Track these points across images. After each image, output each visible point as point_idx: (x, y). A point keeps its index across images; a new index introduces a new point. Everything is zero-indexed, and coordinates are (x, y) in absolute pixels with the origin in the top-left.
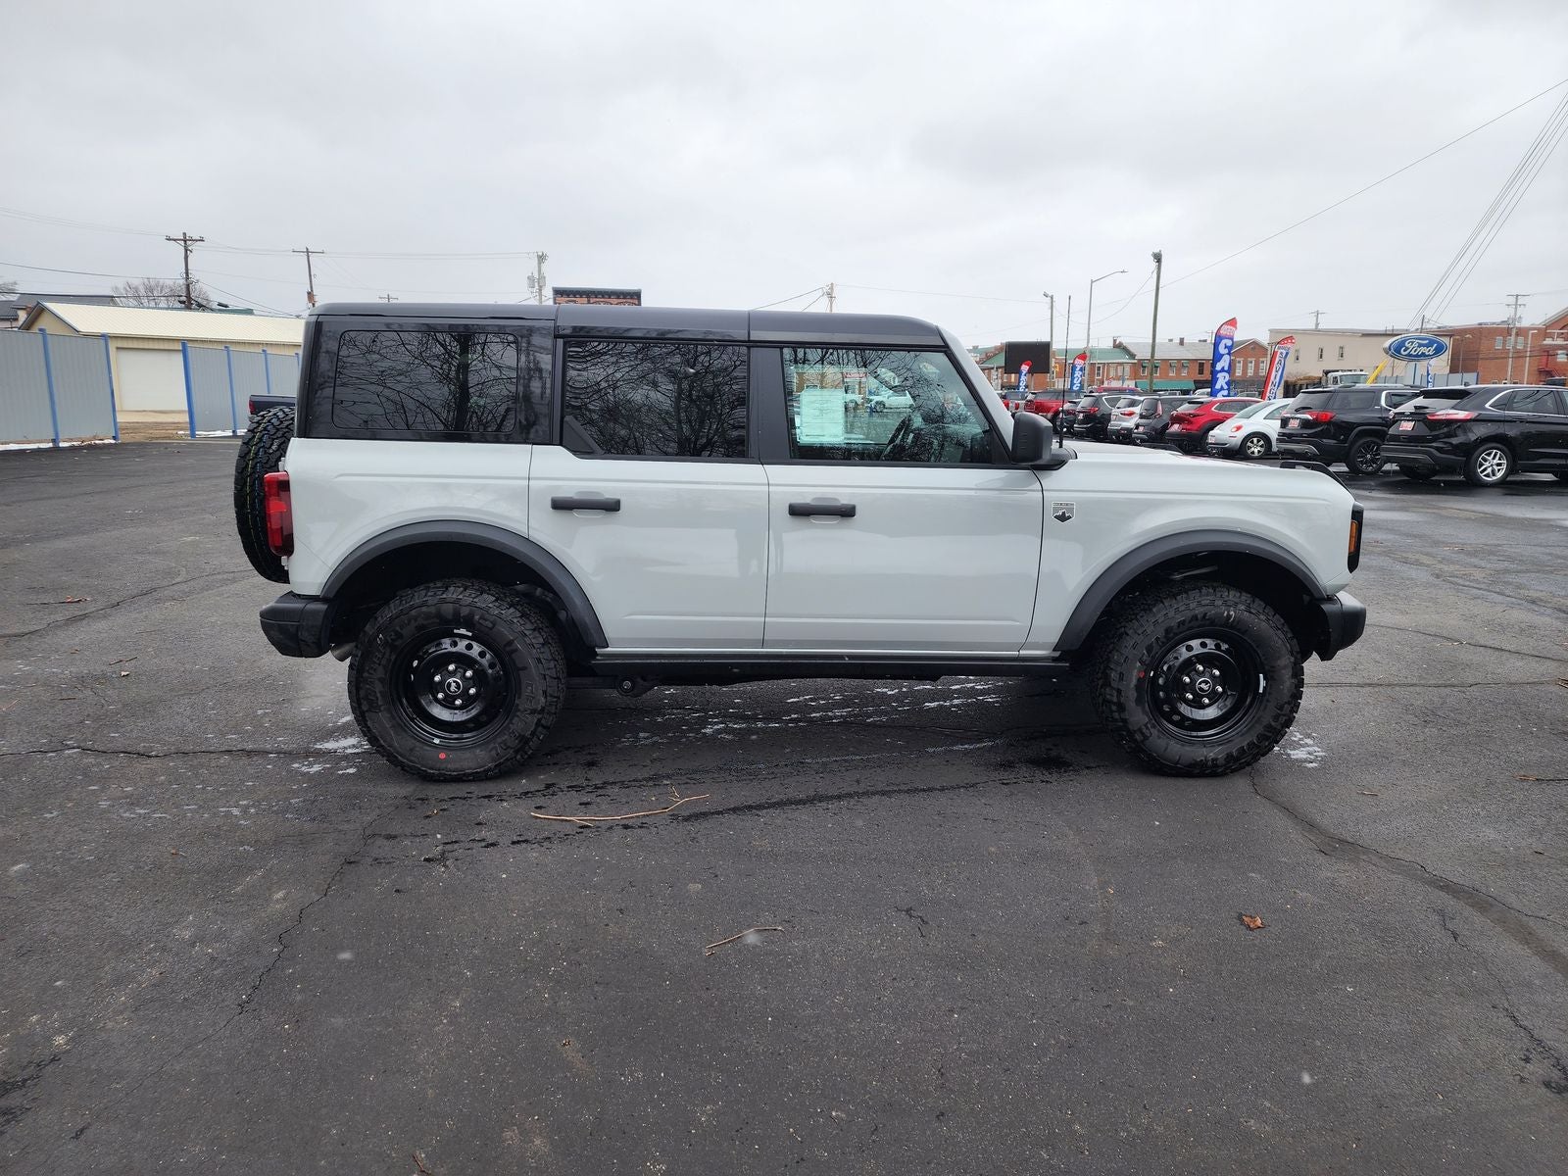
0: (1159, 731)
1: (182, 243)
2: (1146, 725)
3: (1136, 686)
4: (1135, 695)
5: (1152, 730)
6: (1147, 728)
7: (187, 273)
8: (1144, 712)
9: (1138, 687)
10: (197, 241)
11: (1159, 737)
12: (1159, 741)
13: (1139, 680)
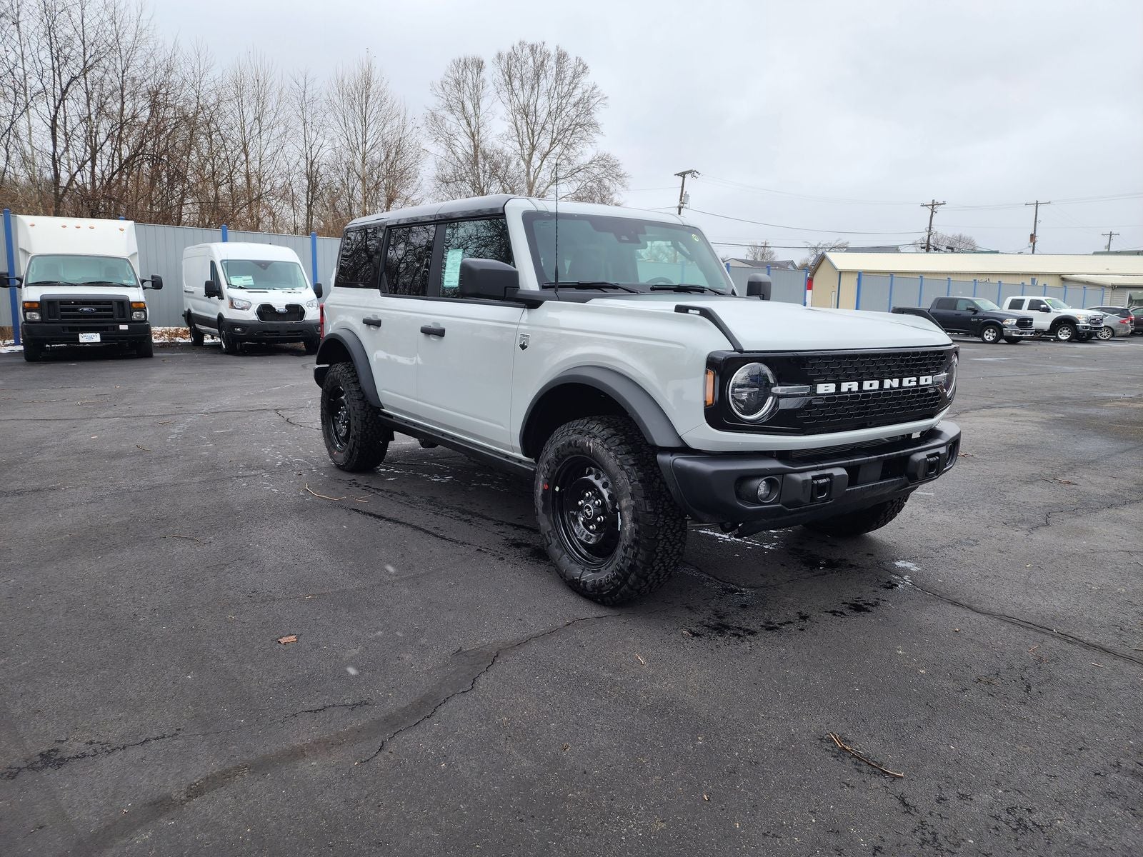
0: (558, 541)
1: (931, 207)
2: (548, 532)
3: (542, 495)
4: (542, 503)
5: (553, 539)
6: (549, 536)
7: (930, 228)
8: (549, 520)
9: (544, 497)
10: (940, 204)
11: (557, 548)
12: (557, 550)
13: (544, 490)
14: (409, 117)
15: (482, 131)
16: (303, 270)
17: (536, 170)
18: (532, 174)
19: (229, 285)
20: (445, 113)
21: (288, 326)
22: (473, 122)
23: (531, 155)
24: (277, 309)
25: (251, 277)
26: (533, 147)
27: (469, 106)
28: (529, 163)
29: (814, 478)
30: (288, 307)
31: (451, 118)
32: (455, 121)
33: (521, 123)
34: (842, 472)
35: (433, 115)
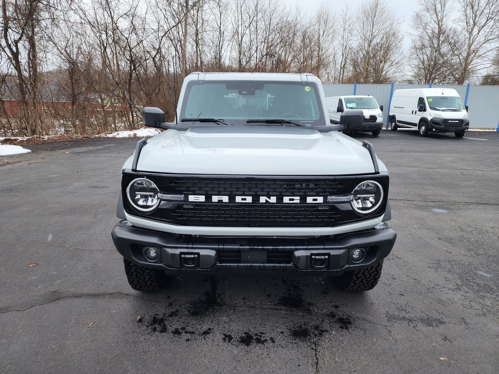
14: (395, 19)
15: (444, 19)
16: (375, 100)
17: (474, 36)
18: (472, 39)
19: (347, 107)
20: (424, 13)
21: (370, 125)
22: (439, 15)
23: (472, 29)
24: (366, 117)
25: (355, 104)
26: (475, 24)
27: (439, 6)
28: (471, 33)
29: (182, 253)
30: (370, 116)
31: (428, 15)
32: (430, 16)
33: (469, 11)
34: (213, 253)
35: (417, 15)
